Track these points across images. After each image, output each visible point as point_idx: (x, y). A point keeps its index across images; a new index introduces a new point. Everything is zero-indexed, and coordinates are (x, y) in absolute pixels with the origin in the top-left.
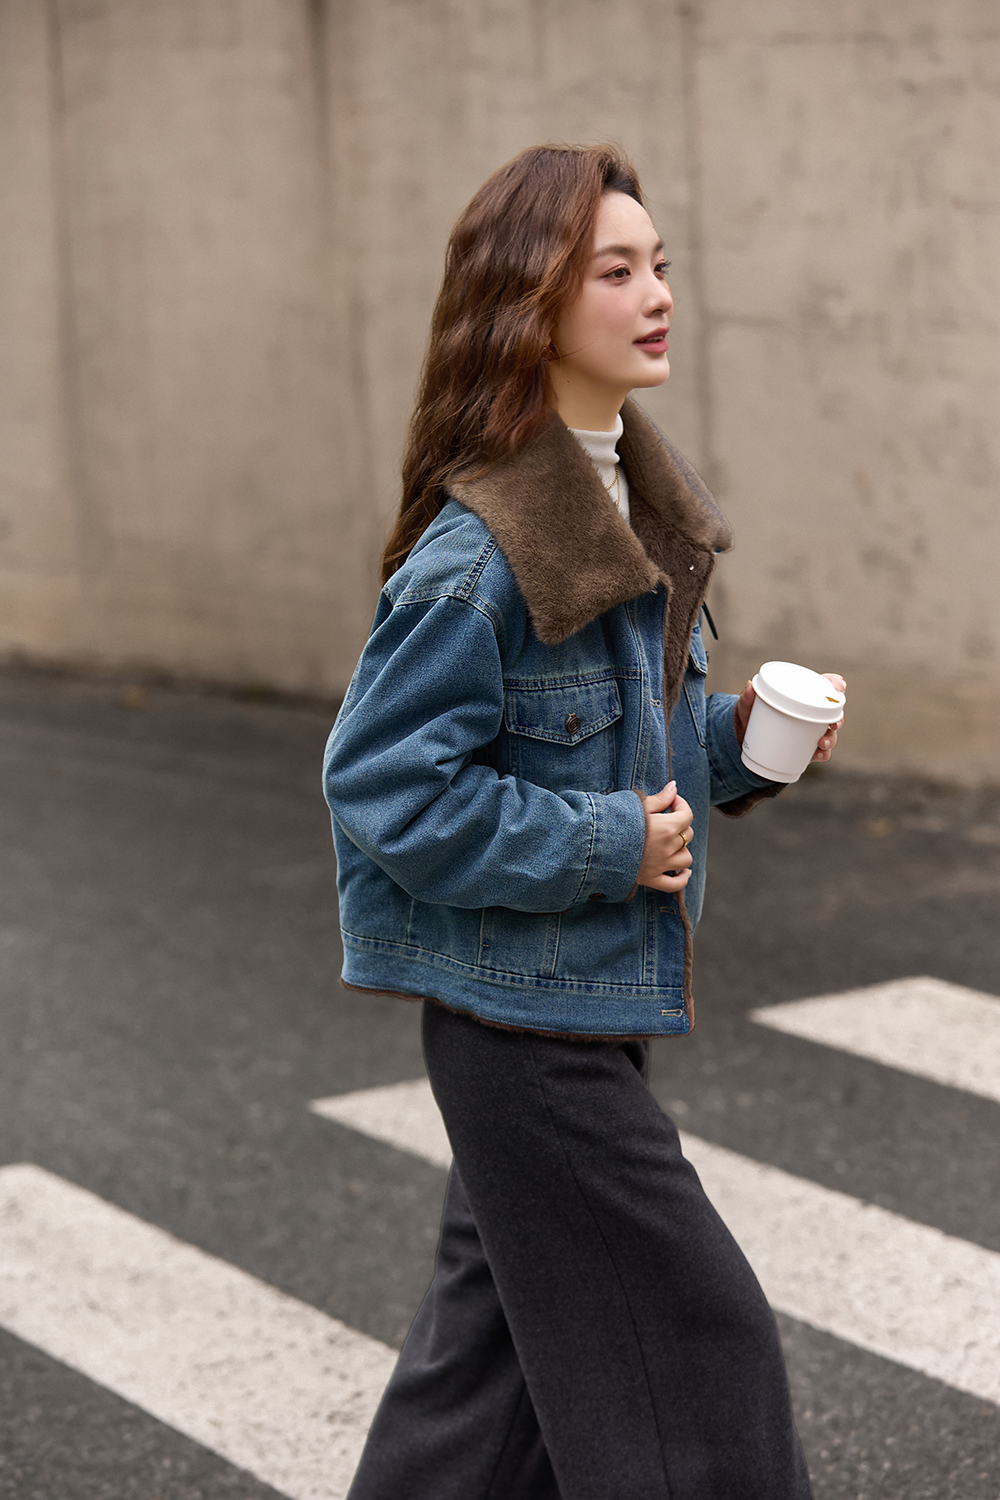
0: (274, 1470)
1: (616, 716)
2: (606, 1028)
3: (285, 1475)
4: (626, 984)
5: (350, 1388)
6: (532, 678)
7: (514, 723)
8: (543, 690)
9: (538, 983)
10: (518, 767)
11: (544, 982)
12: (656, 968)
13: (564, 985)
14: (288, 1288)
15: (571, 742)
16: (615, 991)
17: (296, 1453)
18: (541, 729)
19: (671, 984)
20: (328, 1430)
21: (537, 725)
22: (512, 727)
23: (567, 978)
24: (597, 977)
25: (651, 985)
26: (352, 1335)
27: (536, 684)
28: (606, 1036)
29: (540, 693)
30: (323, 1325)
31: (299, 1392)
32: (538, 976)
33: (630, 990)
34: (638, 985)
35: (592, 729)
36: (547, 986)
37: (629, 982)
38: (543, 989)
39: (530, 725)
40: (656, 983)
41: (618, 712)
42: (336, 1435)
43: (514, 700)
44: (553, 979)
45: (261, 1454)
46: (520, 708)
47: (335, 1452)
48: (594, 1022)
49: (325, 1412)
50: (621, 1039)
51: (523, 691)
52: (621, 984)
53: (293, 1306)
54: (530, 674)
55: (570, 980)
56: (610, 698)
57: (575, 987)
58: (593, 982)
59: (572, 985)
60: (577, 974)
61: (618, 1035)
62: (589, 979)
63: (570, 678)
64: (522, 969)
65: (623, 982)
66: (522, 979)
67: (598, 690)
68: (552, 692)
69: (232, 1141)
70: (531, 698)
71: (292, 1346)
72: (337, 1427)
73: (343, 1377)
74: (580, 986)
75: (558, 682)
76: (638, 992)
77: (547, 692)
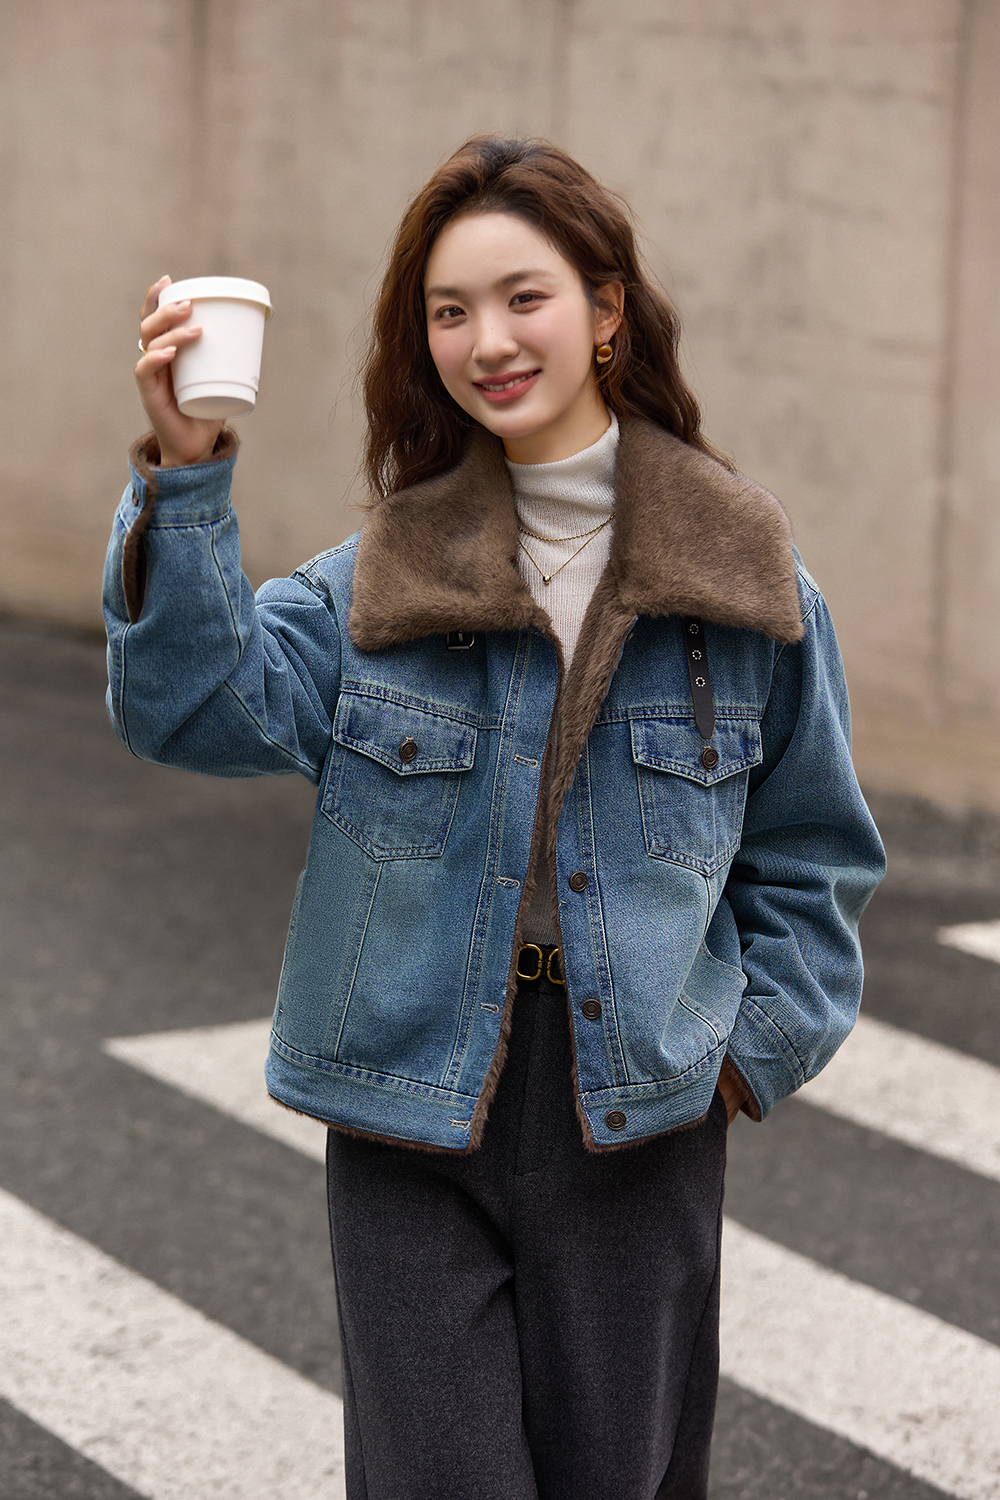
0: (31, 1399)
1: (463, 766)
2: (389, 1128)
3: (43, 1404)
4: (425, 1083)
5: (115, 1324)
6: (375, 683)
7: (343, 731)
8: (385, 701)
9: (319, 1064)
10: (334, 793)
11: (325, 1064)
12: (460, 1070)
13: (348, 1071)
14: (64, 1220)
15: (400, 771)
16: (411, 1089)
17: (55, 1383)
18: (371, 743)
19: (471, 1093)
20: (89, 1363)
21: (367, 740)
22: (340, 735)
23: (355, 1064)
24: (393, 1068)
25: (450, 1090)
26: (122, 1273)
27: (378, 692)
28: (390, 1138)
29: (380, 702)
30: (94, 1261)
31: (64, 1325)
32: (319, 1056)
33: (427, 1090)
34: (437, 1086)
35: (428, 766)
36: (328, 1069)
37: (429, 1081)
38: (324, 1072)
39: (360, 738)
40: (456, 1089)
41: (466, 763)
42: (97, 1369)
43: (350, 704)
44: (336, 1062)
45: (20, 1380)
46: (354, 715)
47: (93, 1384)
48: (377, 1119)
49: (89, 1344)
50: (407, 1145)
51: (361, 696)
52: (419, 1082)
53: (67, 1240)
54: (374, 678)
55: (358, 1067)
56: (461, 744)
57: (363, 1075)
58: (387, 1074)
59: (359, 1073)
60: (367, 1061)
61: (403, 1140)
62: (384, 1070)
63: (418, 701)
64: (301, 1045)
65: (423, 1080)
66: (301, 1056)
67: (448, 727)
68: (393, 706)
69: (24, 1075)
70: (369, 705)
71: (62, 1278)
72: (99, 1360)
73: (110, 1312)
74: (369, 1076)
75: (403, 698)
76: (435, 1094)
77: (388, 704)
